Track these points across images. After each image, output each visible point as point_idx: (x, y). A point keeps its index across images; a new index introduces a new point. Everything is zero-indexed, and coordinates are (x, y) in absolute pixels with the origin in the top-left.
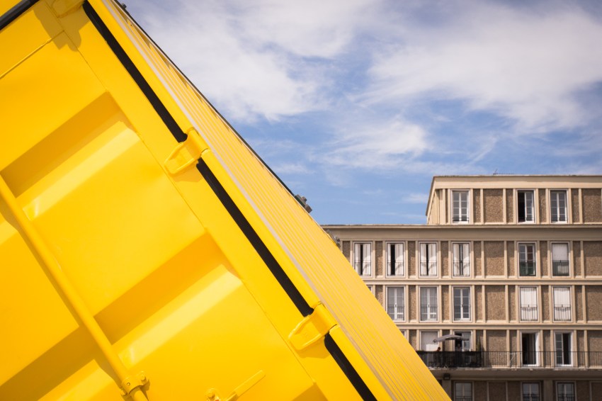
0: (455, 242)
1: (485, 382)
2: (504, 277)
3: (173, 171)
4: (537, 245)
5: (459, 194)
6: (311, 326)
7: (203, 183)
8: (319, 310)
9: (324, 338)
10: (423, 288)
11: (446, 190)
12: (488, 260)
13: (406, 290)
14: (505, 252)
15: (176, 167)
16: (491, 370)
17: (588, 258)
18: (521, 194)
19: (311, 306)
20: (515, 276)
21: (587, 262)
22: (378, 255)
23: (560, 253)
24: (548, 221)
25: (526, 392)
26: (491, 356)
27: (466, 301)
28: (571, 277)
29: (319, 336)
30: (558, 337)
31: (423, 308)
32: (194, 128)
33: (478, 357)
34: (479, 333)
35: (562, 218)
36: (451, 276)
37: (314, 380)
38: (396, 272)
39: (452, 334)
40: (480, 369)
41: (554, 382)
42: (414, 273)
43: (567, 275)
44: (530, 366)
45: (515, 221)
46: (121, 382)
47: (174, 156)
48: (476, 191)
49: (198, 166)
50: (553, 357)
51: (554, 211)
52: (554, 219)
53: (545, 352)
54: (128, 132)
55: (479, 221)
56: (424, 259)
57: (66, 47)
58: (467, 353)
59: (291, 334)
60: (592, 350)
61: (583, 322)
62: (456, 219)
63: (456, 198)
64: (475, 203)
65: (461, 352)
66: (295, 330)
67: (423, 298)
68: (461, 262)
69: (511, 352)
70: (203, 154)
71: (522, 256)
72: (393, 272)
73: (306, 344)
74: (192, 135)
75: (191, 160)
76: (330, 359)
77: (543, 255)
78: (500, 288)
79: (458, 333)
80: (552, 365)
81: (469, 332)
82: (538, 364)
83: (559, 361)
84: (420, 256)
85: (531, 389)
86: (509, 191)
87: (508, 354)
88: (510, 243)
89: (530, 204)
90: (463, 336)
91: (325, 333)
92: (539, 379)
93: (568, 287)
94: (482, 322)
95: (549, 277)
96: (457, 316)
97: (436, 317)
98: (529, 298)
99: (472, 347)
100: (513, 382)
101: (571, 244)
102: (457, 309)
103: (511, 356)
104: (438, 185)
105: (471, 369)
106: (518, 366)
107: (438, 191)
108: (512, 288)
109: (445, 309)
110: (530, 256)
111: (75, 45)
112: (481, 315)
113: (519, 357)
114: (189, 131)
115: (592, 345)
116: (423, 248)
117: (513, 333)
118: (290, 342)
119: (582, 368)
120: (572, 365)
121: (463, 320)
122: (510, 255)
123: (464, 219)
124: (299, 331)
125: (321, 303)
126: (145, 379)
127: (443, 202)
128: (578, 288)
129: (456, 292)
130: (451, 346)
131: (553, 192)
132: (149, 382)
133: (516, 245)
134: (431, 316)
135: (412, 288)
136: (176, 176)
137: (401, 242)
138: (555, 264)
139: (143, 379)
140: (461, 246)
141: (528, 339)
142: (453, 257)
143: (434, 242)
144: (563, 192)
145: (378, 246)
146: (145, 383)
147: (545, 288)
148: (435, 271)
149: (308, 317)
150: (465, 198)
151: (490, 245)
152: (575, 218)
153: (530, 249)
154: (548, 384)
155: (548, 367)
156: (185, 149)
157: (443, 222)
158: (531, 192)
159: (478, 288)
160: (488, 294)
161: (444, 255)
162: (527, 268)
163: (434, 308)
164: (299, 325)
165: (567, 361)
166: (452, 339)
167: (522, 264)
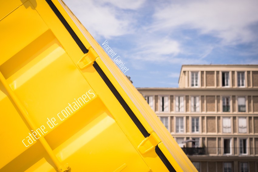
0: (192, 96)
1: (206, 162)
2: (215, 112)
3: (82, 68)
4: (231, 97)
5: (194, 73)
6: (148, 142)
7: (96, 73)
8: (153, 134)
9: (155, 148)
10: (177, 118)
11: (188, 71)
12: (208, 104)
13: (169, 118)
14: (216, 101)
15: (83, 65)
16: (209, 157)
17: (255, 104)
18: (223, 74)
19: (149, 133)
20: (221, 112)
21: (255, 106)
22: (156, 102)
23: (241, 101)
24: (236, 86)
25: (225, 167)
26: (209, 150)
27: (197, 124)
28: (247, 112)
29: (153, 147)
30: (241, 141)
31: (177, 127)
32: (91, 47)
33: (203, 150)
34: (203, 139)
35: (243, 85)
36: (191, 112)
37: (150, 168)
38: (165, 110)
39: (191, 139)
40: (204, 156)
41: (239, 162)
42: (173, 110)
43: (245, 111)
44: (228, 155)
45: (220, 86)
46: (57, 169)
47: (82, 60)
48: (202, 72)
49: (94, 65)
50: (238, 150)
51: (239, 82)
52: (239, 85)
53: (235, 148)
54: (60, 48)
55: (203, 86)
56: (177, 104)
57: (30, 8)
58: (198, 148)
59: (139, 146)
60: (257, 147)
61: (252, 134)
62: (193, 85)
63: (193, 75)
64: (202, 78)
65: (195, 148)
66: (141, 144)
67: (177, 122)
68: (195, 105)
69: (218, 147)
70: (96, 59)
71: (224, 103)
72: (163, 110)
73: (146, 151)
74: (91, 50)
75: (91, 62)
76: (158, 158)
77: (234, 102)
78: (213, 118)
79: (194, 139)
80: (238, 154)
81: (198, 138)
82: (231, 154)
83: (241, 152)
84: (176, 103)
85: (228, 165)
86: (218, 72)
87: (217, 149)
88: (218, 96)
89: (227, 78)
90: (196, 140)
91: (156, 145)
92: (232, 160)
93: (245, 117)
94: (205, 133)
95: (236, 112)
96: (193, 131)
97: (183, 131)
98: (227, 122)
99: (200, 145)
100: (219, 162)
101: (247, 97)
102: (193, 127)
103: (218, 150)
104: (184, 69)
105: (200, 156)
106: (222, 154)
107: (184, 72)
108: (219, 118)
109: (188, 128)
110: (228, 103)
111: (34, 7)
112: (204, 130)
113: (222, 150)
114: (89, 48)
115: (257, 145)
116: (177, 98)
117: (219, 139)
118: (139, 150)
119: (252, 155)
120: (247, 154)
121: (196, 133)
122: (218, 102)
123: (196, 85)
124: (143, 145)
125: (154, 131)
126: (69, 167)
127: (187, 77)
128: (250, 118)
129: (193, 120)
130: (190, 145)
131: (239, 73)
132: (70, 169)
133: (221, 98)
134: (181, 131)
135: (172, 117)
136: (83, 70)
137: (167, 96)
138: (240, 107)
139: (68, 167)
140: (195, 97)
141: (226, 142)
142: (191, 103)
143: (182, 96)
144: (243, 73)
145: (156, 98)
146: (68, 169)
147: (234, 118)
148: (183, 110)
149: (147, 138)
150: (197, 75)
151: (208, 98)
152: (249, 85)
153: (228, 100)
154: (236, 163)
155: (236, 155)
156: (87, 57)
157: (186, 87)
158: (228, 72)
159: (203, 118)
160: (208, 120)
161: (187, 102)
162: (226, 108)
163: (182, 127)
164: (143, 142)
165: (245, 152)
166: (191, 141)
167: (224, 107)
